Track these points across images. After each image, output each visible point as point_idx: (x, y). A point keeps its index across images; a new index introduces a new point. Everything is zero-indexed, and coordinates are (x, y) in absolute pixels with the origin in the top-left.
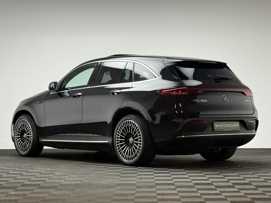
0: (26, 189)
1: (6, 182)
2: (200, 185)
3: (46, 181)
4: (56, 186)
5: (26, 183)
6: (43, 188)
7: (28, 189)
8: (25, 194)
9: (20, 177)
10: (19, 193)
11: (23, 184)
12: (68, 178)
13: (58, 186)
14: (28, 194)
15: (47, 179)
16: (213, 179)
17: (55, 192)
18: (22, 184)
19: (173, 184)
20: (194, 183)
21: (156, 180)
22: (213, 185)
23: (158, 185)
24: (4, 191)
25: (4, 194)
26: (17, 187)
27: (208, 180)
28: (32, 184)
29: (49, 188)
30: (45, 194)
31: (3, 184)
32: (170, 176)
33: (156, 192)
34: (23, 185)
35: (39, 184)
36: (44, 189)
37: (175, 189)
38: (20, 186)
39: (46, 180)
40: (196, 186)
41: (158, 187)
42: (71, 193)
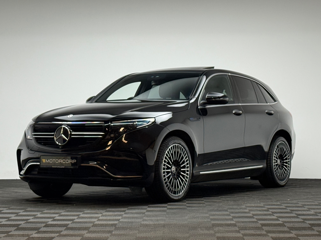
0: (51, 230)
1: (25, 222)
2: (269, 226)
3: (75, 221)
4: (88, 227)
5: (50, 223)
6: (72, 229)
7: (53, 230)
8: (52, 237)
9: (41, 215)
10: (43, 236)
11: (47, 224)
12: (101, 216)
13: (90, 227)
14: (55, 237)
15: (76, 217)
16: (284, 219)
17: (88, 234)
18: (45, 224)
19: (235, 225)
20: (261, 224)
21: (212, 219)
22: (285, 226)
23: (216, 226)
24: (24, 233)
25: (25, 236)
26: (39, 228)
27: (277, 220)
28: (58, 224)
29: (79, 229)
30: (76, 237)
31: (21, 224)
32: (229, 215)
33: (216, 236)
34: (47, 226)
35: (66, 224)
36: (74, 230)
37: (238, 232)
38: (43, 227)
39: (74, 219)
40: (264, 227)
41: (216, 229)
42: (109, 236)
